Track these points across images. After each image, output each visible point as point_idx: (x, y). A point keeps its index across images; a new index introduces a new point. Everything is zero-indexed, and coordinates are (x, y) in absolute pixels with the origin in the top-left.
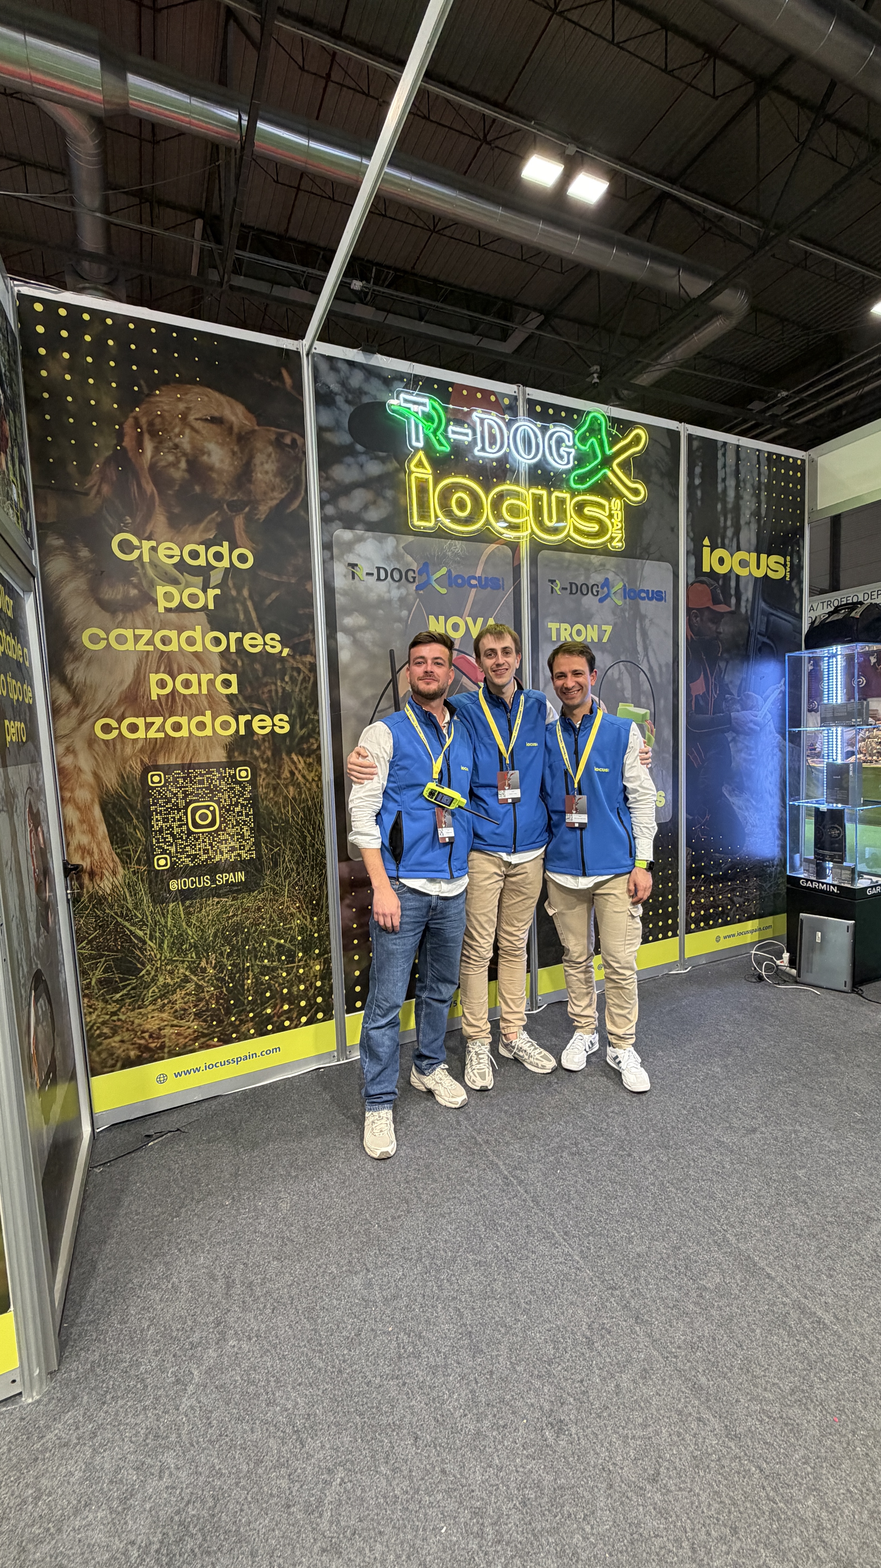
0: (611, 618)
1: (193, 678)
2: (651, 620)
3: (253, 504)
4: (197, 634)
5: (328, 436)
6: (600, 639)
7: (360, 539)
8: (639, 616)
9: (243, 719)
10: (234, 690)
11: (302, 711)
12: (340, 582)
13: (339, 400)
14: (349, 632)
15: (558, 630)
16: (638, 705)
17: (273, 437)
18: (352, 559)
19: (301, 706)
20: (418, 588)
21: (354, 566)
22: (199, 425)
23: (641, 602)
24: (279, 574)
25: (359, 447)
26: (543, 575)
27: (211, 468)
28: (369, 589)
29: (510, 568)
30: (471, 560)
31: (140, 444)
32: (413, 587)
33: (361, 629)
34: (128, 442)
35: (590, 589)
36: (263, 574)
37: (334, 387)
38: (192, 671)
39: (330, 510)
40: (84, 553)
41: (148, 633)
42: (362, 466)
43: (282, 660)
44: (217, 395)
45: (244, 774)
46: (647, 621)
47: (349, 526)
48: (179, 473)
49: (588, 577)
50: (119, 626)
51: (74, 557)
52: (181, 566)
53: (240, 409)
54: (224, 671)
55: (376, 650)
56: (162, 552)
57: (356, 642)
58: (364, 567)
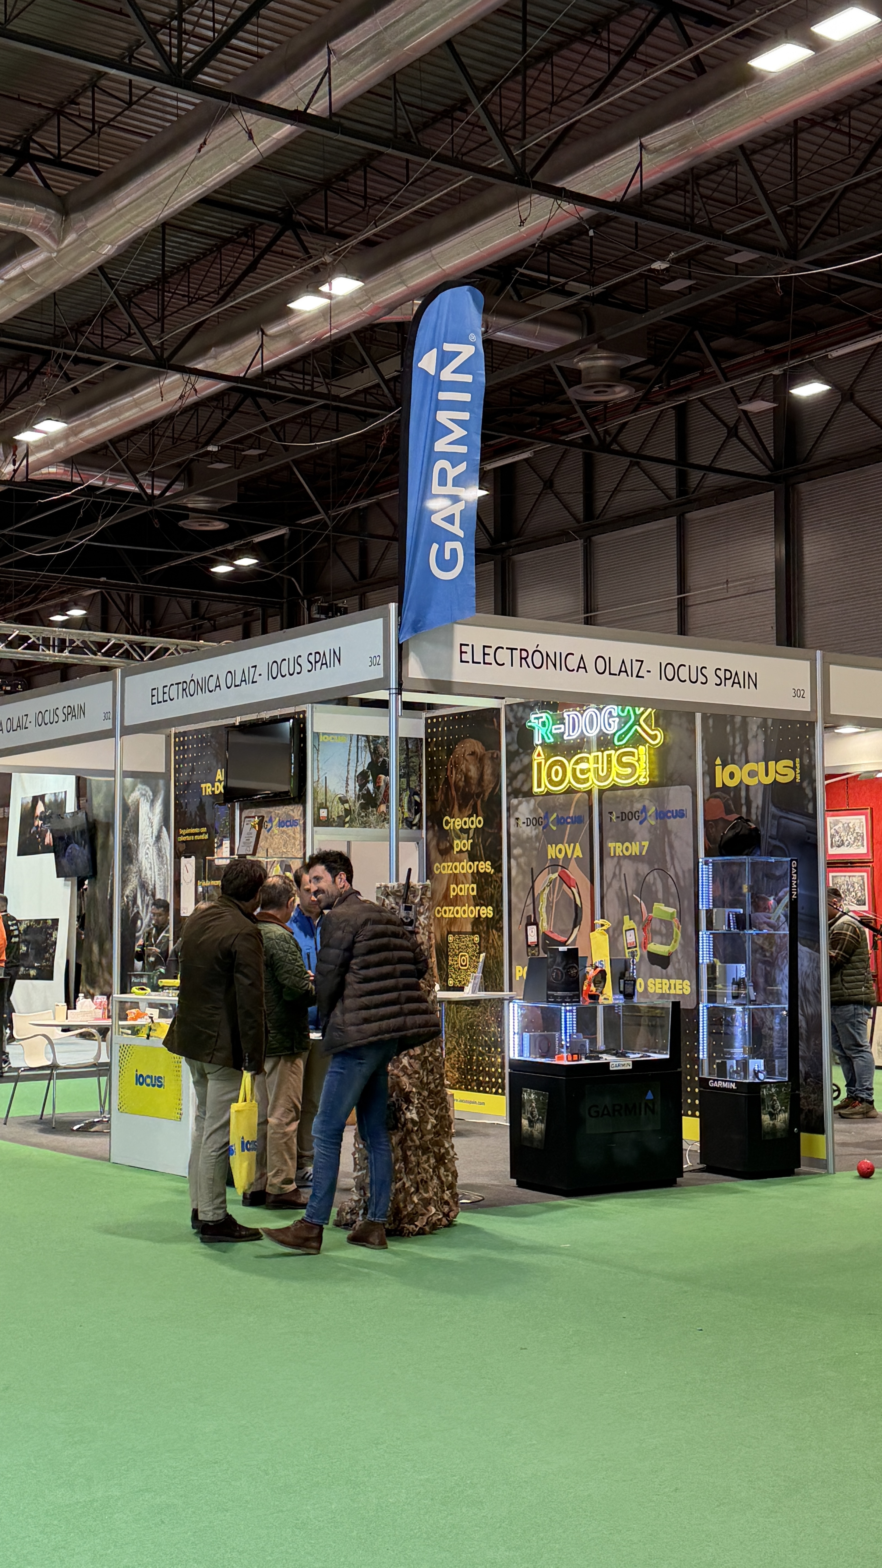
0: (647, 836)
1: (463, 886)
2: (676, 834)
3: (483, 792)
4: (464, 863)
5: (510, 748)
6: (641, 853)
7: (520, 803)
8: (667, 832)
9: (477, 908)
10: (475, 893)
11: (497, 906)
12: (513, 830)
13: (514, 726)
14: (516, 858)
15: (615, 848)
16: (667, 905)
17: (490, 755)
18: (517, 815)
19: (497, 901)
20: (544, 828)
21: (517, 819)
22: (468, 757)
23: (669, 821)
24: (491, 828)
25: (521, 751)
26: (606, 808)
27: (471, 778)
28: (524, 832)
29: (587, 808)
30: (566, 806)
31: (452, 773)
32: (541, 828)
33: (520, 856)
34: (449, 773)
35: (633, 814)
36: (486, 829)
37: (512, 720)
38: (463, 883)
39: (510, 788)
40: (436, 828)
41: (450, 864)
42: (521, 761)
43: (491, 876)
44: (473, 740)
45: (476, 939)
46: (673, 836)
47: (516, 797)
48: (461, 784)
49: (632, 807)
50: (444, 862)
51: (434, 830)
52: (462, 830)
53: (480, 744)
54: (473, 883)
55: (525, 868)
56: (456, 823)
57: (518, 864)
58: (523, 819)
